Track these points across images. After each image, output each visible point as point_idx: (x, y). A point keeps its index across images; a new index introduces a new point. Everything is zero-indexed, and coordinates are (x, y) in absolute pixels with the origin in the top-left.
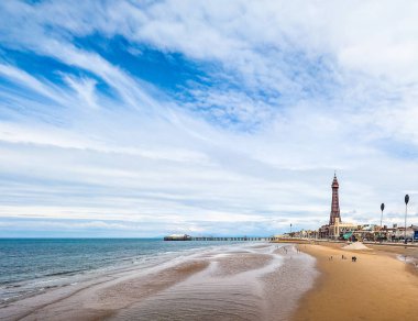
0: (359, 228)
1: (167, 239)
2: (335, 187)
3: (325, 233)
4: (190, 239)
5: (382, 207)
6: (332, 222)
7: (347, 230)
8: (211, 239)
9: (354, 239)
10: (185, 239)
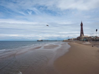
0: (90, 37)
1: (38, 41)
2: (82, 25)
3: (79, 39)
5: (97, 30)
6: (81, 36)
7: (85, 38)
8: (48, 41)
9: (87, 41)
10: (42, 41)
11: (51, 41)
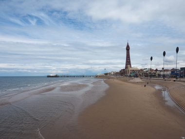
0: (142, 70)
2: (128, 49)
3: (123, 73)
4: (58, 77)
6: (126, 67)
7: (133, 71)
8: (68, 76)
9: (136, 76)
10: (56, 76)
11: (74, 76)
